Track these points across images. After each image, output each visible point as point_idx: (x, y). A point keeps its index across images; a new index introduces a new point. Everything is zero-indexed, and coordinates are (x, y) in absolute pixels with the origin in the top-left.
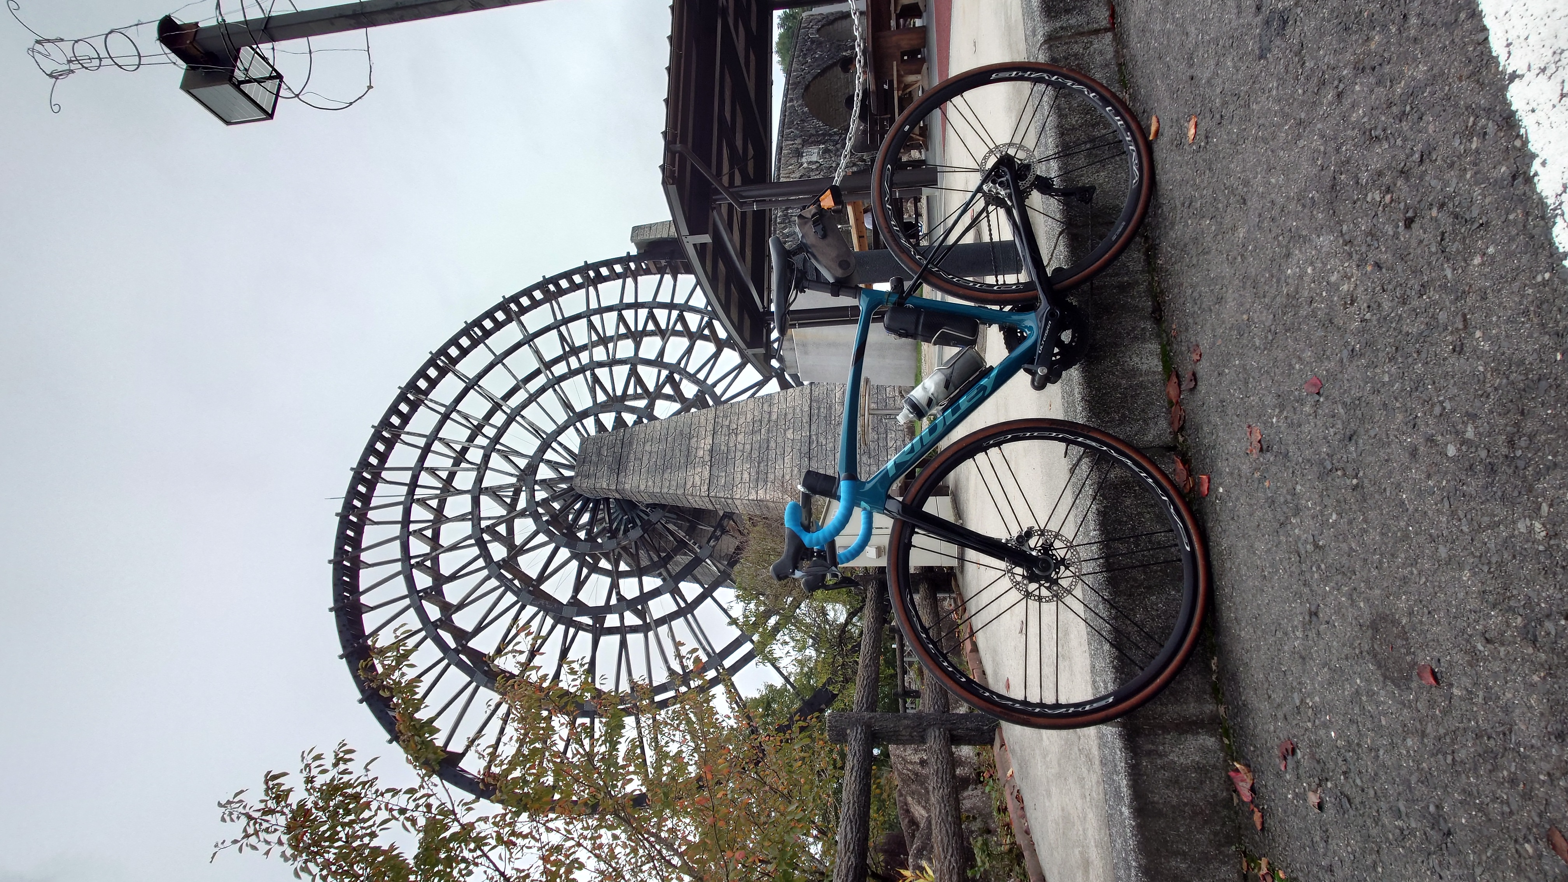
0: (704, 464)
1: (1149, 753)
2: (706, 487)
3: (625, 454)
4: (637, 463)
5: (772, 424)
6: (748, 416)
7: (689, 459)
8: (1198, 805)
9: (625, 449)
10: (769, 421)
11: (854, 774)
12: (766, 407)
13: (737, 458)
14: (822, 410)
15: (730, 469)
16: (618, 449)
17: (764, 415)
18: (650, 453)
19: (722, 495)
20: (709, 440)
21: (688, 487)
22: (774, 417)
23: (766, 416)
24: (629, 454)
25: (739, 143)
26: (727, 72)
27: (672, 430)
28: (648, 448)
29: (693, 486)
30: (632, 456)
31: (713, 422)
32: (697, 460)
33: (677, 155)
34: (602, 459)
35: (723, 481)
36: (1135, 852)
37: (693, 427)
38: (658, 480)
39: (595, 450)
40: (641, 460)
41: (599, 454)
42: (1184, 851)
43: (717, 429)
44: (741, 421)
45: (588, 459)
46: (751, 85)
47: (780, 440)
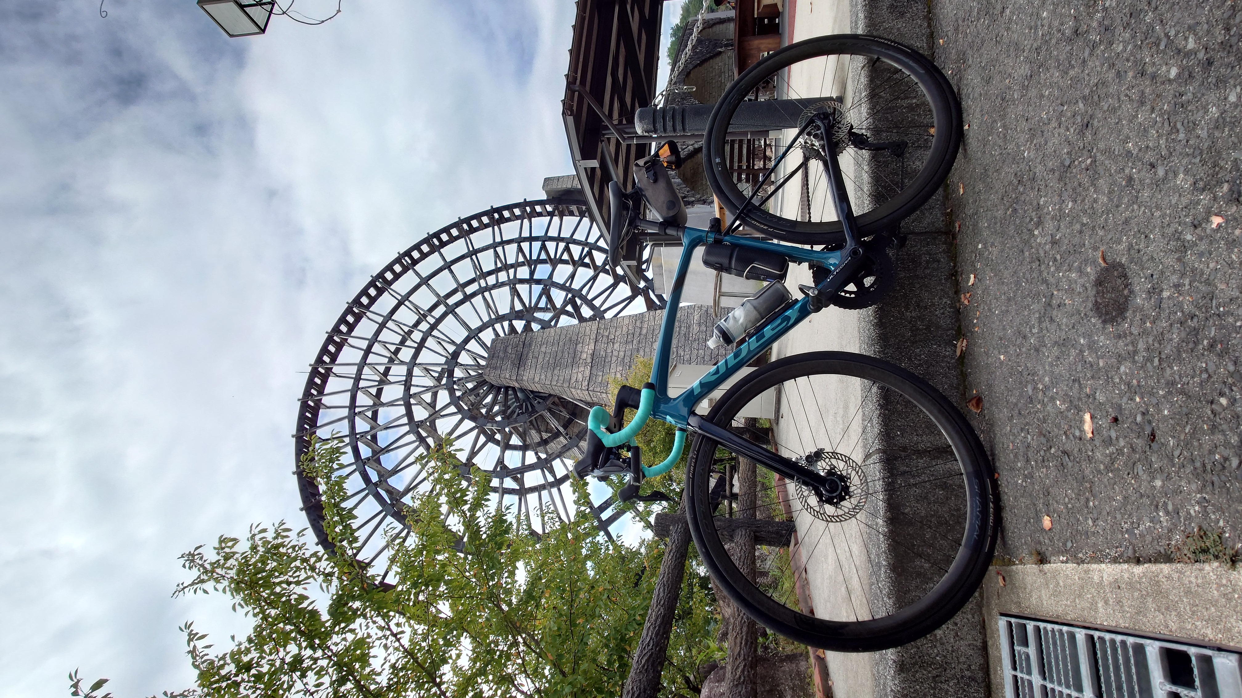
0: (586, 364)
1: (903, 473)
2: (586, 383)
3: (525, 353)
4: (534, 360)
5: (642, 337)
6: (624, 329)
7: (574, 361)
8: (944, 517)
9: (526, 349)
10: (640, 334)
11: (672, 554)
12: (638, 324)
13: (613, 362)
14: (683, 328)
15: (607, 369)
16: (520, 349)
17: (636, 330)
18: (545, 353)
19: (598, 389)
20: (592, 346)
21: (572, 381)
22: (644, 331)
23: (638, 330)
24: (528, 352)
25: (628, 100)
26: (622, 42)
27: (563, 337)
28: (543, 349)
29: (576, 381)
30: (531, 354)
31: (596, 332)
32: (581, 361)
33: (576, 94)
34: (507, 356)
35: (600, 379)
36: (885, 553)
37: (580, 335)
38: (549, 375)
39: (502, 348)
40: (537, 358)
41: (505, 351)
42: (928, 553)
43: (598, 338)
44: (617, 334)
45: (497, 355)
46: (641, 57)
47: (647, 350)
